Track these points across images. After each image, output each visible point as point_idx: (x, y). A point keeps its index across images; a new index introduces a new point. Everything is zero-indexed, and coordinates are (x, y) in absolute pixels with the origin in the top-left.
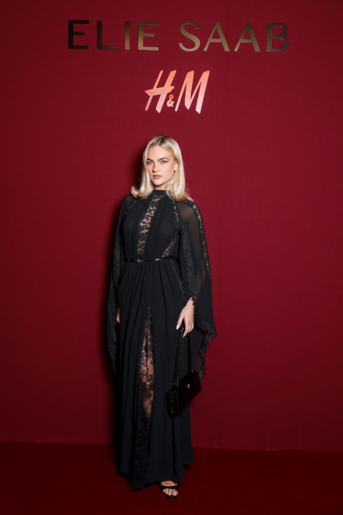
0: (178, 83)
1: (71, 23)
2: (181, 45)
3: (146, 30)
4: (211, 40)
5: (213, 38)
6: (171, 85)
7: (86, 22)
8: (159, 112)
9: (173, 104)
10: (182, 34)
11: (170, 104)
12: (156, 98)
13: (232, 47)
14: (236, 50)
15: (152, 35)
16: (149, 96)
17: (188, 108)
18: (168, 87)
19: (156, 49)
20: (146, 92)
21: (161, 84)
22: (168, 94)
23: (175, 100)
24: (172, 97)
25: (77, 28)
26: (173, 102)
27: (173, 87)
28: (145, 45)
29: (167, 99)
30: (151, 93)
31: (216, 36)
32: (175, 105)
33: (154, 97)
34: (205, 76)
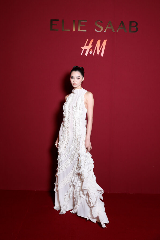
0: (94, 44)
1: (52, 20)
2: (95, 30)
3: (82, 24)
4: (107, 28)
5: (108, 27)
6: (92, 45)
7: (58, 20)
8: (87, 56)
9: (92, 53)
10: (96, 25)
11: (91, 53)
12: (85, 50)
13: (116, 30)
14: (117, 32)
15: (84, 26)
16: (82, 50)
17: (98, 54)
18: (90, 46)
19: (86, 31)
20: (81, 48)
21: (88, 45)
22: (90, 49)
23: (93, 51)
24: (91, 50)
25: (54, 22)
26: (92, 52)
27: (92, 46)
28: (81, 29)
29: (90, 51)
30: (83, 48)
31: (109, 26)
32: (93, 53)
33: (84, 50)
34: (105, 42)
